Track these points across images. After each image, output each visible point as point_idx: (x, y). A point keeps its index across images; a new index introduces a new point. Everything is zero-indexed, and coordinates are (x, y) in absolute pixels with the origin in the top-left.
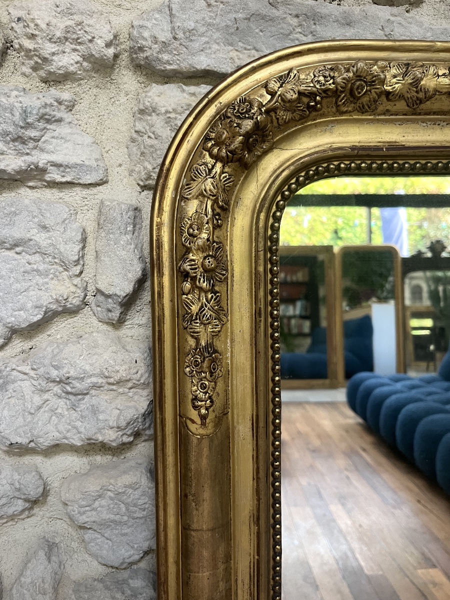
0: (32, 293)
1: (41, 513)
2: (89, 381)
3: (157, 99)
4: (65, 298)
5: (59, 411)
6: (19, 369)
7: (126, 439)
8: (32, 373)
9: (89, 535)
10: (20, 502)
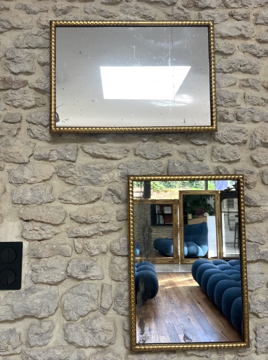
0: (86, 307)
3: (116, 261)
4: (93, 308)
5: (90, 337)
6: (81, 326)
7: (107, 345)
8: (84, 327)
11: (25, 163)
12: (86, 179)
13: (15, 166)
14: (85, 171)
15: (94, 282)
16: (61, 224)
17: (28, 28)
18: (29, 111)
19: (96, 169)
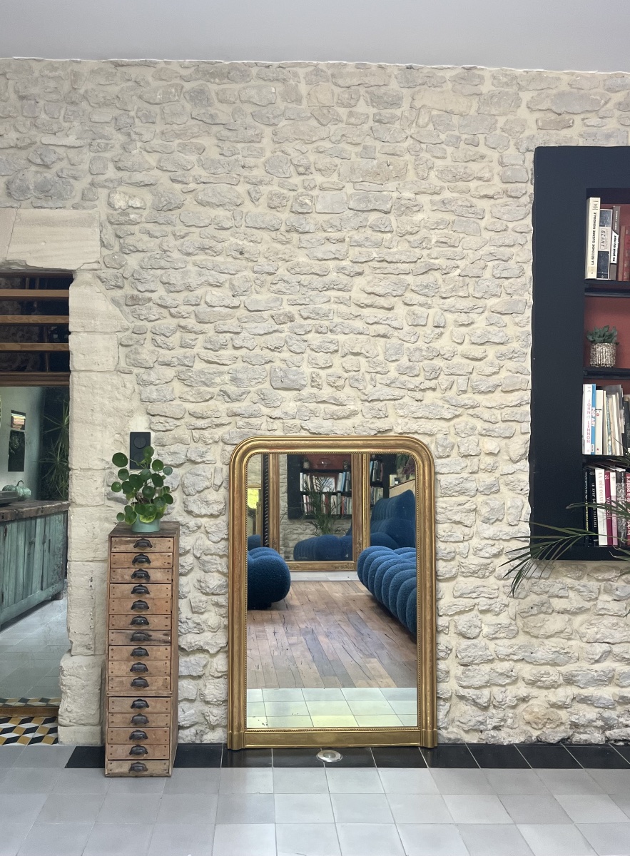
0: (201, 484)
2: (212, 502)
4: (207, 485)
6: (198, 499)
7: (217, 514)
8: (201, 500)
11: (151, 368)
12: (202, 382)
13: (143, 370)
14: (201, 375)
15: (209, 465)
16: (181, 418)
17: (152, 251)
18: (153, 323)
19: (210, 374)
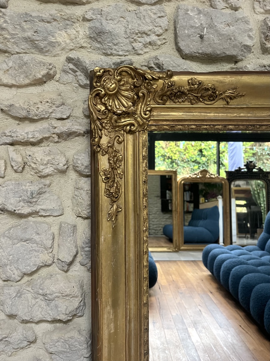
0: (33, 259)
1: (34, 346)
2: (54, 295)
4: (46, 261)
6: (27, 289)
7: (69, 318)
8: (32, 291)
9: (54, 356)
10: (26, 342)
14: (24, 23)
15: (47, 220)
19: (42, 20)
